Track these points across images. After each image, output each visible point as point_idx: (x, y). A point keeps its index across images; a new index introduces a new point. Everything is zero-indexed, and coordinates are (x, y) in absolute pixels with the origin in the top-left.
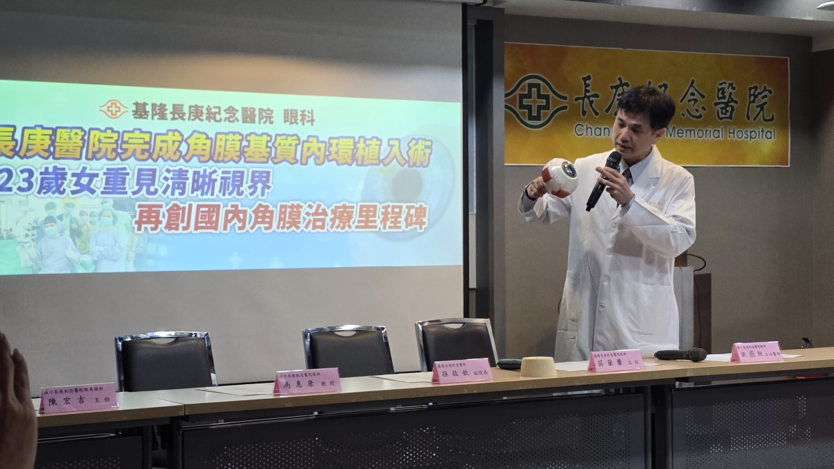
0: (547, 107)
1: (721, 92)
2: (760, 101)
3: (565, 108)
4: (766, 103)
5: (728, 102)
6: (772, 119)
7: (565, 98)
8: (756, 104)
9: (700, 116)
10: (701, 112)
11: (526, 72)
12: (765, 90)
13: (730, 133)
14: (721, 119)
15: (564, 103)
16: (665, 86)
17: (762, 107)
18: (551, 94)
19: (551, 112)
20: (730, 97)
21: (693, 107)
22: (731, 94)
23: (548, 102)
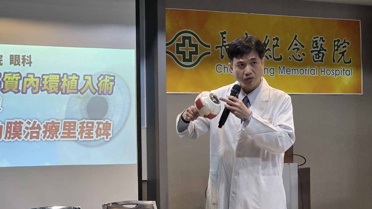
0: (196, 53)
1: (315, 43)
2: (340, 50)
3: (209, 53)
4: (345, 51)
5: (320, 50)
6: (350, 62)
7: (209, 46)
8: (339, 52)
9: (302, 60)
10: (302, 57)
11: (181, 28)
12: (345, 42)
13: (322, 71)
14: (316, 61)
15: (208, 50)
16: (277, 39)
17: (343, 53)
18: (198, 43)
19: (199, 56)
20: (321, 47)
21: (296, 54)
22: (322, 45)
23: (197, 49)
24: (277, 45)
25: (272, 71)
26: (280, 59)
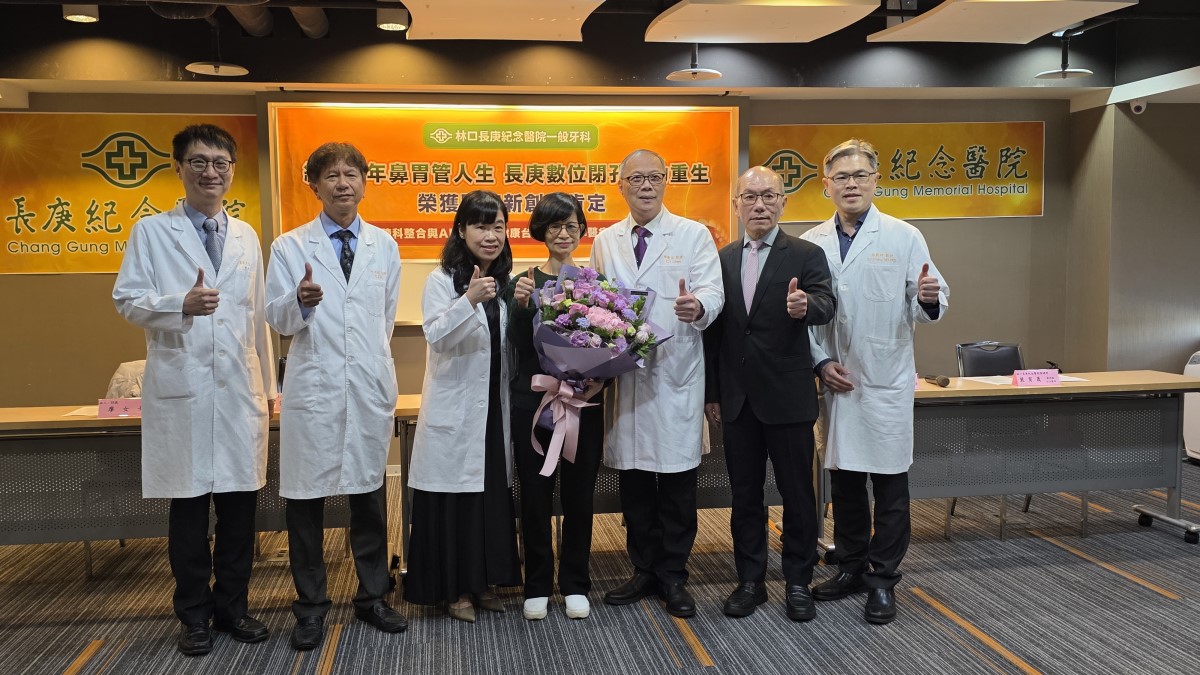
0: (798, 175)
1: (971, 154)
2: (1012, 161)
3: (815, 175)
4: (1018, 162)
5: (979, 163)
6: (1025, 175)
7: (816, 167)
8: (1007, 164)
9: (949, 176)
10: (950, 172)
11: (778, 149)
12: (1018, 150)
13: (980, 189)
14: (970, 178)
15: (814, 171)
16: (914, 153)
17: (1014, 166)
18: (802, 164)
19: (801, 179)
20: (980, 158)
21: (941, 169)
22: (981, 156)
23: (799, 172)
24: (913, 160)
25: (904, 192)
26: (918, 175)
